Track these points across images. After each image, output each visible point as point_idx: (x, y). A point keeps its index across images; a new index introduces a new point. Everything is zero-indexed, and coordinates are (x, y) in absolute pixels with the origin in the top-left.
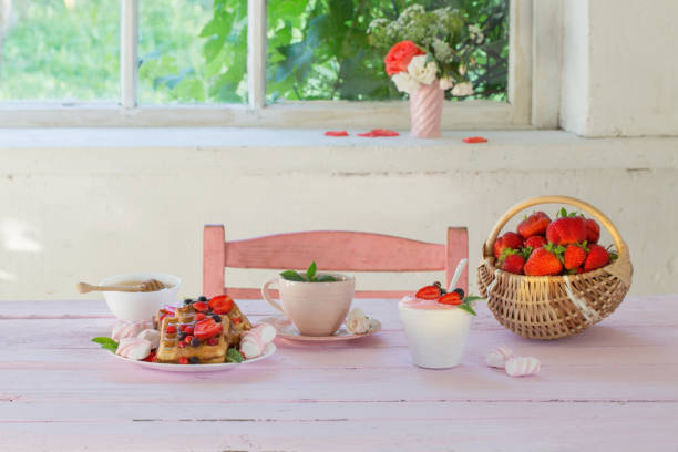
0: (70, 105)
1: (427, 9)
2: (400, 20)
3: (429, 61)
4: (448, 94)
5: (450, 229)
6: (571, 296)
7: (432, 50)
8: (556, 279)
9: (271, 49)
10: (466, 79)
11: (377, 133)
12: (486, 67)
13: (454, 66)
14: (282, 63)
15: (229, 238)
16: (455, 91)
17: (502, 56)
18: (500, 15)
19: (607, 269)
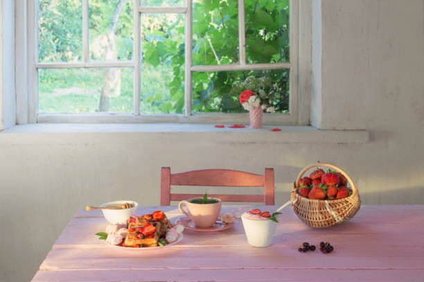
0: (113, 114)
1: (256, 77)
2: (245, 82)
3: (257, 98)
4: (265, 111)
5: (266, 169)
6: (328, 210)
7: (258, 94)
8: (322, 201)
9: (194, 92)
10: (272, 105)
11: (236, 126)
12: (280, 99)
13: (267, 100)
14: (198, 98)
15: (172, 173)
16: (268, 110)
17: (287, 95)
18: (285, 80)
19: (346, 199)
